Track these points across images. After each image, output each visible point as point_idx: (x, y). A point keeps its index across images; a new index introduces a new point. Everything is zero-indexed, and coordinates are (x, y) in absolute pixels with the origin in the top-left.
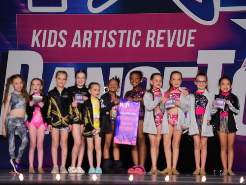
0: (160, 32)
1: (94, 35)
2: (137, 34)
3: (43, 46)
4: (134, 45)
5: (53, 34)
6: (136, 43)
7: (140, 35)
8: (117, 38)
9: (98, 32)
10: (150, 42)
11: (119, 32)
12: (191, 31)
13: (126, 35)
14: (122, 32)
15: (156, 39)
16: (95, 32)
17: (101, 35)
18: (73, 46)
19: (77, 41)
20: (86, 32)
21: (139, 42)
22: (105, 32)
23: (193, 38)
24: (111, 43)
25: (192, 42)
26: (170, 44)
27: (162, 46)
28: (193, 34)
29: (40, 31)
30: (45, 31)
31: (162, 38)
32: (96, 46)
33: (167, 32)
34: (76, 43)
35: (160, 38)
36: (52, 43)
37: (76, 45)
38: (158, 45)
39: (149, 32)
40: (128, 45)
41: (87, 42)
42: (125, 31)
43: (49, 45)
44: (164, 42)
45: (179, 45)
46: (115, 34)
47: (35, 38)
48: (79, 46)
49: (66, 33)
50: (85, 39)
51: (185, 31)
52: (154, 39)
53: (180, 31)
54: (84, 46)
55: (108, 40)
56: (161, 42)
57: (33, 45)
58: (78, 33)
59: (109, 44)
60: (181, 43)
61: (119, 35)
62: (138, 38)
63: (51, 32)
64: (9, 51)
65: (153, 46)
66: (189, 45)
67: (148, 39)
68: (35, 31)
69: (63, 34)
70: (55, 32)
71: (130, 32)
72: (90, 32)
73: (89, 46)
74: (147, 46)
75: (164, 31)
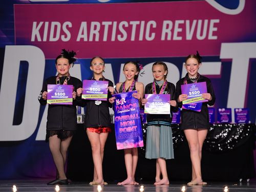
0: (178, 22)
1: (102, 27)
2: (152, 25)
3: (45, 39)
4: (148, 38)
5: (56, 26)
6: (150, 36)
7: (155, 26)
8: (129, 30)
9: (107, 24)
10: (167, 34)
11: (131, 23)
12: (213, 21)
13: (138, 27)
14: (134, 24)
15: (172, 31)
16: (104, 23)
17: (111, 27)
18: (78, 40)
19: (83, 34)
20: (93, 24)
21: (153, 35)
22: (115, 23)
23: (216, 29)
24: (122, 36)
25: (214, 34)
26: (189, 37)
27: (180, 38)
28: (215, 25)
29: (41, 23)
30: (47, 24)
31: (180, 30)
32: (105, 39)
33: (185, 22)
34: (82, 36)
35: (177, 30)
36: (55, 36)
37: (82, 39)
38: (176, 38)
39: (165, 23)
40: (141, 38)
41: (94, 35)
42: (138, 23)
43: (52, 39)
44: (183, 34)
45: (199, 37)
46: (127, 25)
47: (35, 32)
48: (86, 40)
49: (70, 25)
50: (92, 32)
51: (206, 21)
52: (170, 30)
53: (200, 22)
54: (91, 39)
55: (118, 32)
56: (179, 34)
57: (33, 39)
58: (84, 25)
59: (119, 36)
60: (201, 35)
61: (131, 26)
62: (152, 30)
63: (53, 24)
64: (6, 46)
65: (169, 38)
66: (211, 37)
67: (164, 30)
68: (35, 24)
69: (67, 26)
70: (58, 24)
71: (143, 23)
72: (98, 24)
73: (97, 39)
74: (163, 38)
75: (182, 22)
